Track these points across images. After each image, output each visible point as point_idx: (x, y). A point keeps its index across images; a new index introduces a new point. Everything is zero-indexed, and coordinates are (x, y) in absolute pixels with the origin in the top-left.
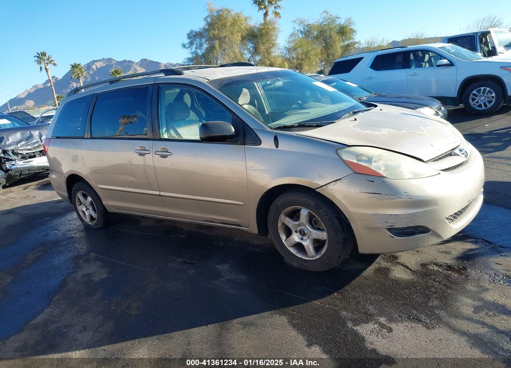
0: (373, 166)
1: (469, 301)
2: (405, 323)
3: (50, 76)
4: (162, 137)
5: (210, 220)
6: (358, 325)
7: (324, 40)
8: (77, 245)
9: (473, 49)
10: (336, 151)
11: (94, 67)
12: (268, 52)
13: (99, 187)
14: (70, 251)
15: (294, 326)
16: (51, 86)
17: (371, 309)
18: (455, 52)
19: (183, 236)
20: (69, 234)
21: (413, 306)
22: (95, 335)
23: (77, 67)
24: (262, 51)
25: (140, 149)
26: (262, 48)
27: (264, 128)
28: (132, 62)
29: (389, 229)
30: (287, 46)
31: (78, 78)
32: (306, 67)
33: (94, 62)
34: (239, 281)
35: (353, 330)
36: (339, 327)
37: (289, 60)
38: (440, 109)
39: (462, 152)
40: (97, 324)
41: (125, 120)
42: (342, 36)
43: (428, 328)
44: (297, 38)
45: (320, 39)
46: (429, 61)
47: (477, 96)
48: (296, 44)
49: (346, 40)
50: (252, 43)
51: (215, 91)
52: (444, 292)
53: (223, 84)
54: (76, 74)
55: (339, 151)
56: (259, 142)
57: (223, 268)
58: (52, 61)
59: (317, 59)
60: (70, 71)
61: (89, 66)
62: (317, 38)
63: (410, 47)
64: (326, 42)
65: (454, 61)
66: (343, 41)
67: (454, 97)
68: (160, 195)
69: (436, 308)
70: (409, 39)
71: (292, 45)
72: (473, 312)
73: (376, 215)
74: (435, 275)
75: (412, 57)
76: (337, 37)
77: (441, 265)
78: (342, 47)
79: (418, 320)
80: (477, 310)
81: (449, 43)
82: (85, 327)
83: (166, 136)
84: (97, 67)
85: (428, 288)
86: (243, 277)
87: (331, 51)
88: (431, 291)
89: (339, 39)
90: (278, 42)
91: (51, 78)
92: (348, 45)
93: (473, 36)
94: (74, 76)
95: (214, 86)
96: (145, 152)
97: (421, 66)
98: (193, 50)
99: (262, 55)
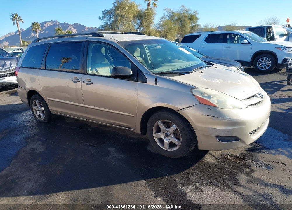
0: (211, 100)
1: (245, 177)
2: (209, 187)
3: (19, 28)
4: (88, 73)
5: (113, 124)
6: (184, 186)
7: (180, 22)
8: (28, 131)
9: (262, 35)
10: (191, 90)
11: (46, 25)
12: (148, 26)
13: (48, 99)
14: (23, 134)
15: (149, 185)
16: (19, 34)
17: (192, 178)
18: (252, 36)
19: (90, 130)
20: (23, 124)
21: (214, 178)
22: (35, 184)
23: (35, 24)
24: (144, 25)
25: (74, 78)
26: (145, 23)
27: (150, 73)
28: (69, 25)
29: (217, 137)
30: (159, 24)
31: (36, 31)
32: (169, 37)
33: (46, 22)
34: (120, 158)
35: (181, 189)
36: (173, 187)
37: (159, 32)
38: (241, 68)
39: (260, 96)
40: (37, 178)
41: (64, 60)
42: (191, 21)
43: (221, 190)
44: (165, 19)
45: (178, 22)
46: (237, 40)
47: (261, 62)
48: (165, 23)
49: (193, 23)
50: (140, 20)
51: (122, 48)
52: (232, 171)
53: (127, 45)
54: (35, 28)
55: (192, 90)
56: (145, 80)
57: (112, 150)
58: (21, 19)
59: (175, 32)
60: (31, 26)
61: (43, 24)
62: (177, 20)
63: (228, 31)
64: (181, 23)
65: (251, 42)
66: (191, 23)
67: (249, 62)
68: (84, 107)
69: (227, 179)
70: (228, 26)
71: (162, 23)
72: (246, 183)
73: (211, 128)
74: (228, 161)
75: (228, 37)
76: (188, 21)
77: (232, 156)
78: (190, 27)
79: (217, 186)
80: (248, 182)
81: (249, 31)
82: (29, 179)
83: (90, 72)
84: (47, 25)
85: (224, 168)
86: (123, 156)
87: (184, 29)
88: (225, 170)
89: (189, 22)
90: (154, 21)
91: (19, 29)
92: (194, 26)
93: (263, 28)
94: (33, 29)
95: (122, 46)
96: (77, 80)
97: (233, 43)
98: (105, 21)
99: (144, 27)
